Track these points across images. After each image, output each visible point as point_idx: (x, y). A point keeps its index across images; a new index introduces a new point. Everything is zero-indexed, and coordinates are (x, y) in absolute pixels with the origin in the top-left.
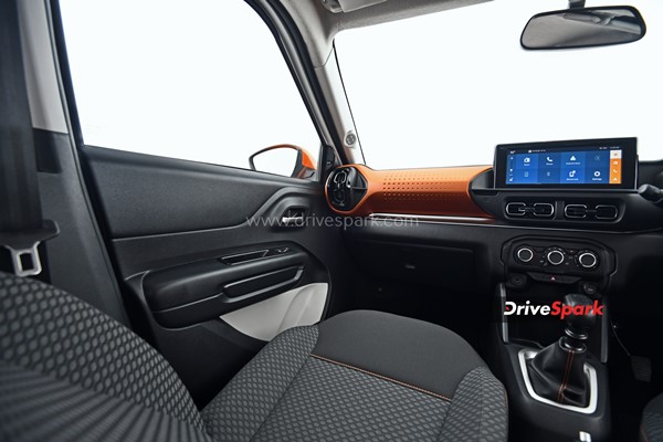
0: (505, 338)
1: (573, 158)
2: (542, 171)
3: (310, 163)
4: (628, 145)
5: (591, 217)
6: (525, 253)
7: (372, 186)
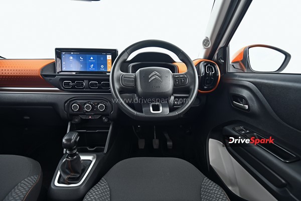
1: (92, 58)
6: (75, 107)
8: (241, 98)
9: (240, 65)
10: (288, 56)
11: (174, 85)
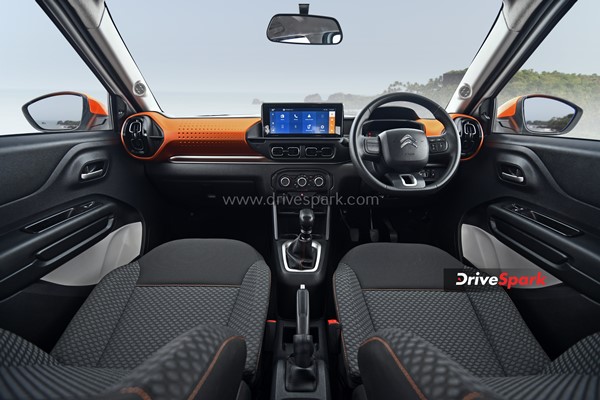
0: (276, 237)
1: (309, 116)
2: (292, 124)
3: (102, 110)
4: (338, 108)
5: (319, 155)
6: (285, 181)
7: (168, 134)
8: (515, 169)
9: (511, 122)
10: (578, 111)
11: (430, 152)
